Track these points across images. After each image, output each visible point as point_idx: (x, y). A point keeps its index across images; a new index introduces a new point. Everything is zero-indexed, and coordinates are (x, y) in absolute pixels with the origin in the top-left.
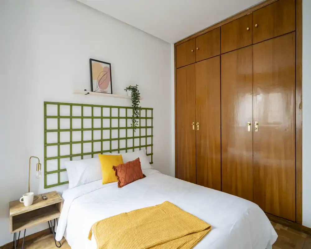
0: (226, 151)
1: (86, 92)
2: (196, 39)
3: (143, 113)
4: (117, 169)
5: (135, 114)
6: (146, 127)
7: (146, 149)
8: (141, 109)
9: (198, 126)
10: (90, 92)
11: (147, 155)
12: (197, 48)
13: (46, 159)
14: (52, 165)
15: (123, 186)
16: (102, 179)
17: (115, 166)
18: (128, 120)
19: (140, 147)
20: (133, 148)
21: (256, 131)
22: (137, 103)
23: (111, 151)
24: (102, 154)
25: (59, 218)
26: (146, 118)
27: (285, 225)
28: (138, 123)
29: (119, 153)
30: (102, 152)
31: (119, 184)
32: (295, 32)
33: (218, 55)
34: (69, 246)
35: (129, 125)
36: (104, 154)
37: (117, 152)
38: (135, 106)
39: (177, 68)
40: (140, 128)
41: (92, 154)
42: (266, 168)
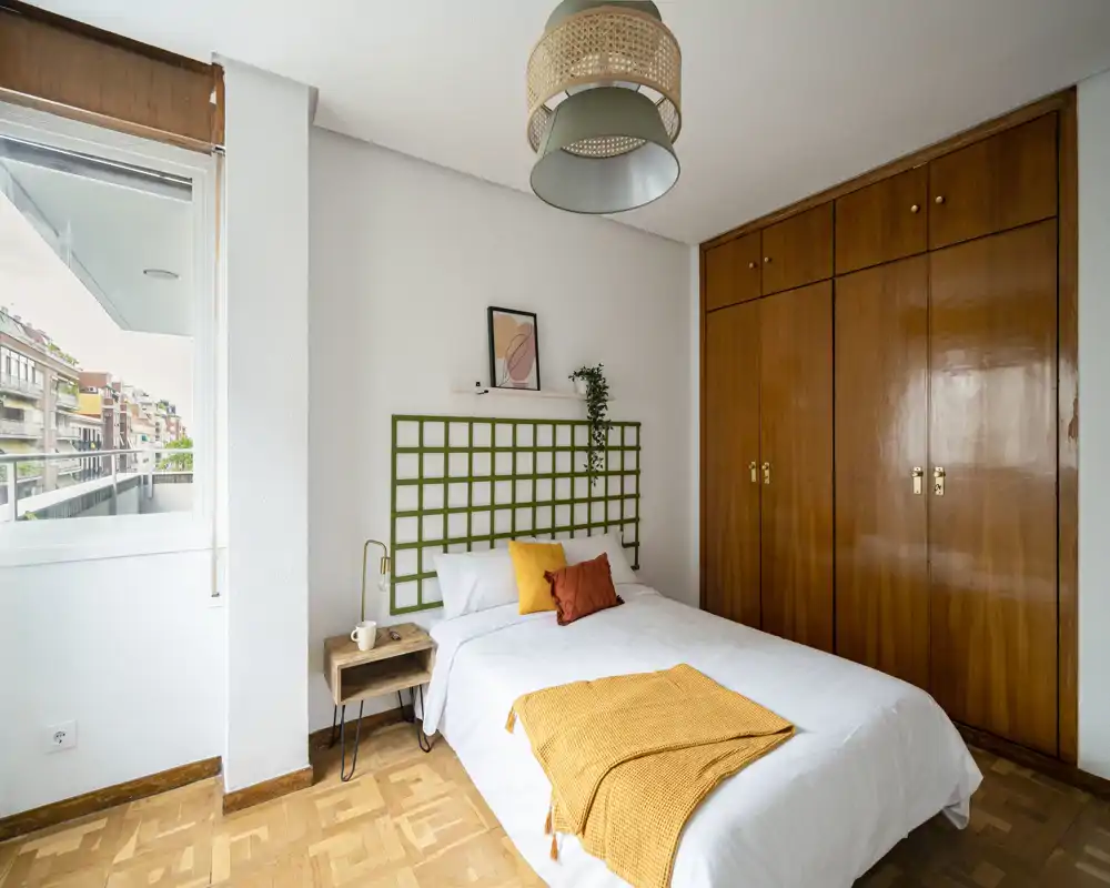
0: (850, 543)
1: (482, 389)
2: (762, 234)
3: (614, 437)
4: (555, 578)
5: (596, 439)
6: (622, 473)
7: (622, 530)
8: (609, 425)
9: (767, 473)
10: (490, 389)
11: (625, 546)
12: (766, 259)
13: (395, 546)
14: (406, 563)
15: (570, 622)
16: (516, 602)
17: (549, 571)
18: (577, 454)
19: (606, 524)
20: (589, 526)
21: (937, 493)
22: (601, 412)
23: (534, 532)
24: (513, 539)
25: (428, 683)
26: (623, 448)
27: (1023, 764)
28: (603, 463)
29: (553, 538)
30: (513, 535)
31: (560, 616)
32: (1055, 220)
33: (826, 280)
34: (451, 749)
35: (580, 468)
36: (519, 539)
37: (549, 535)
38: (595, 420)
39: (706, 311)
40: (607, 474)
41: (492, 538)
42: (968, 598)
